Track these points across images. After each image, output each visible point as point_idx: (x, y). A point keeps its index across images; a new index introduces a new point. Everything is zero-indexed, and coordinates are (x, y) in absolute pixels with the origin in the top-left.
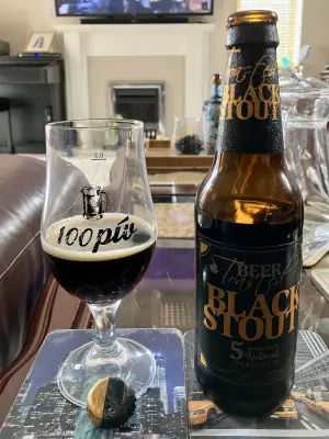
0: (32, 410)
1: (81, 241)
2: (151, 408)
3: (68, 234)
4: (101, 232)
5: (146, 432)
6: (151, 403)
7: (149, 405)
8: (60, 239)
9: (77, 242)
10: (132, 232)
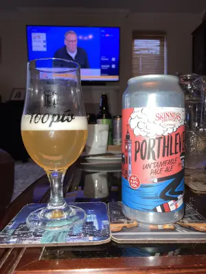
0: (15, 231)
1: (42, 120)
3: (36, 117)
4: (54, 115)
5: (85, 236)
10: (72, 118)
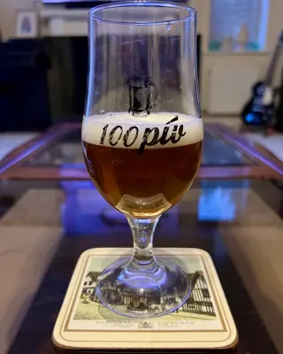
1: (125, 140)
3: (112, 133)
4: (148, 130)
8: (102, 139)
9: (121, 141)
10: (181, 135)
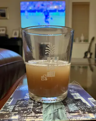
0: (15, 107)
2: (80, 105)
5: (84, 113)
6: (79, 103)
7: (79, 104)
